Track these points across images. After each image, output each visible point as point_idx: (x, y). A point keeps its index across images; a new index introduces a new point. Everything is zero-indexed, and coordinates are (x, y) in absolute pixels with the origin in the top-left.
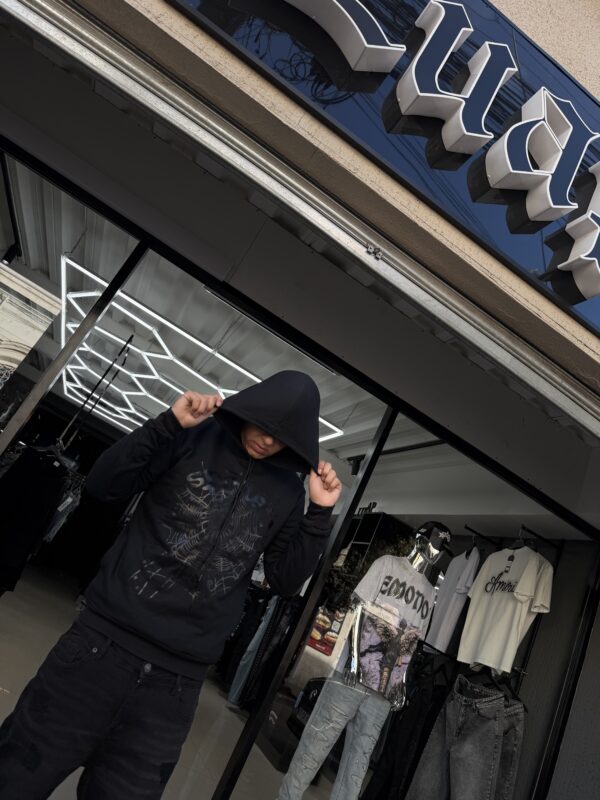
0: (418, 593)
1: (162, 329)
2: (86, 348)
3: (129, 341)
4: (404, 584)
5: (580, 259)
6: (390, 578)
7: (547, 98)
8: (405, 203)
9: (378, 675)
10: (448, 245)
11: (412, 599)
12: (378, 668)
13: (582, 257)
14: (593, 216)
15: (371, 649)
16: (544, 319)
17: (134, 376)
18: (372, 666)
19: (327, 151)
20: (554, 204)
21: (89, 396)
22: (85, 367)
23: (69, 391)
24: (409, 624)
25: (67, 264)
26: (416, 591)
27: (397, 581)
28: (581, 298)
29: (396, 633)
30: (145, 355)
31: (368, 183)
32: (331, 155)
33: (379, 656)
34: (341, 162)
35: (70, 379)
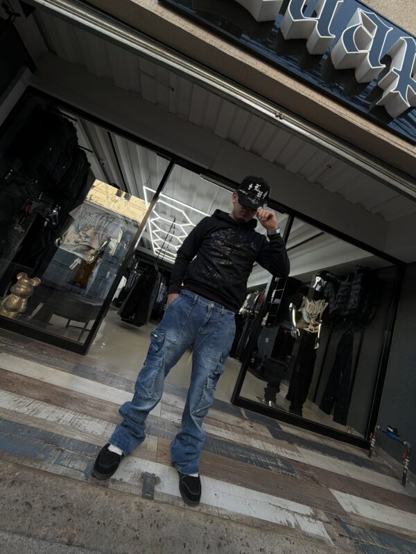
1: (187, 211)
2: (159, 230)
3: (174, 221)
5: (390, 93)
7: (362, 14)
8: (293, 84)
10: (317, 102)
13: (392, 91)
14: (395, 70)
16: (372, 132)
17: (178, 238)
19: (250, 65)
20: (373, 66)
21: (164, 252)
22: (160, 239)
23: (156, 252)
25: (146, 190)
28: (390, 119)
30: (181, 226)
31: (273, 77)
32: (253, 66)
34: (258, 68)
35: (156, 246)
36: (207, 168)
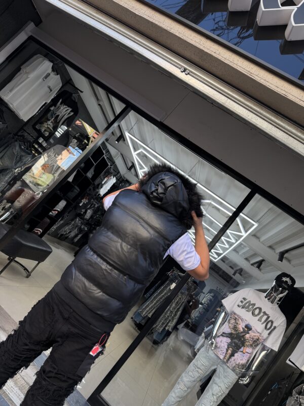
0: (265, 313)
4: (254, 305)
6: (244, 299)
9: (225, 350)
11: (259, 314)
12: (226, 347)
15: (223, 335)
16: (290, 97)
18: (223, 345)
20: (295, 23)
24: (253, 329)
25: (128, 136)
26: (263, 311)
27: (250, 301)
29: (242, 330)
33: (229, 340)
36: (159, 120)
